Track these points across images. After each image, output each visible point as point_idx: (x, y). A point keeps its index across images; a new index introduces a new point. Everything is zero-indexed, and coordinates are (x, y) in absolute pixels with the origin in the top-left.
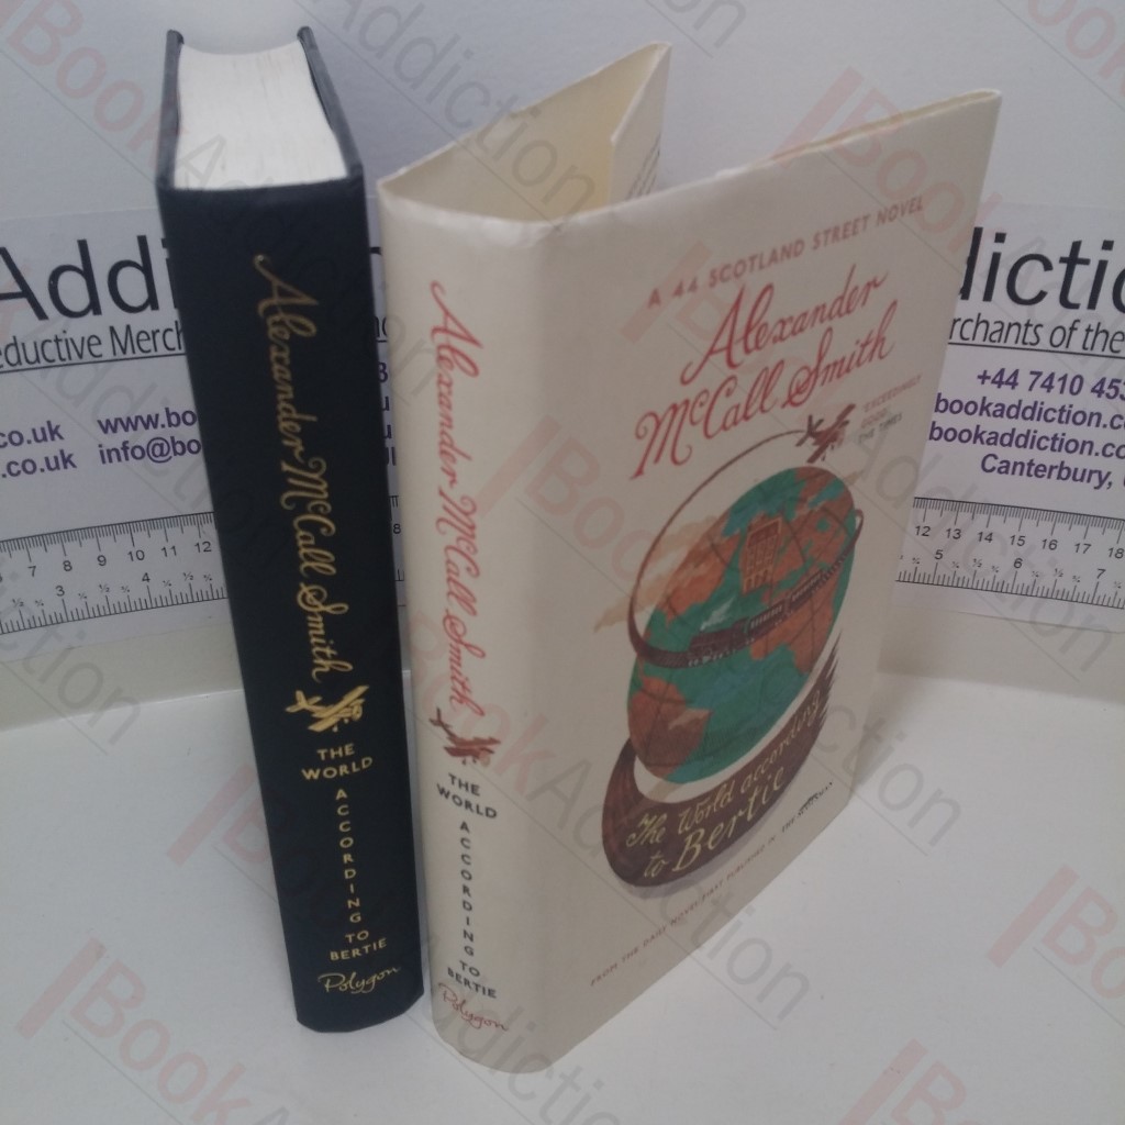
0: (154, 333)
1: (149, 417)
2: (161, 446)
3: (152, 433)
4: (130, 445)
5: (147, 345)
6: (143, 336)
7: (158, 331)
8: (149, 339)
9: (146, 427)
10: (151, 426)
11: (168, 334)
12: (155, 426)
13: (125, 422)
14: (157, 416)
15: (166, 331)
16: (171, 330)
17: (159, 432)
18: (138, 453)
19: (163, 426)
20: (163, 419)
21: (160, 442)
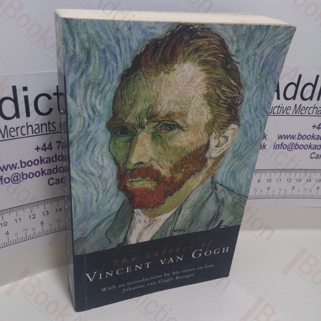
0: (17, 128)
1: (13, 165)
2: (17, 176)
3: (14, 171)
4: (4, 178)
5: (14, 134)
6: (12, 130)
7: (19, 127)
8: (15, 131)
9: (11, 169)
10: (13, 168)
11: (23, 128)
12: (15, 168)
13: (11, 166)
14: (16, 164)
15: (22, 127)
16: (24, 126)
17: (17, 171)
18: (7, 180)
19: (19, 168)
20: (19, 165)
21: (17, 175)
